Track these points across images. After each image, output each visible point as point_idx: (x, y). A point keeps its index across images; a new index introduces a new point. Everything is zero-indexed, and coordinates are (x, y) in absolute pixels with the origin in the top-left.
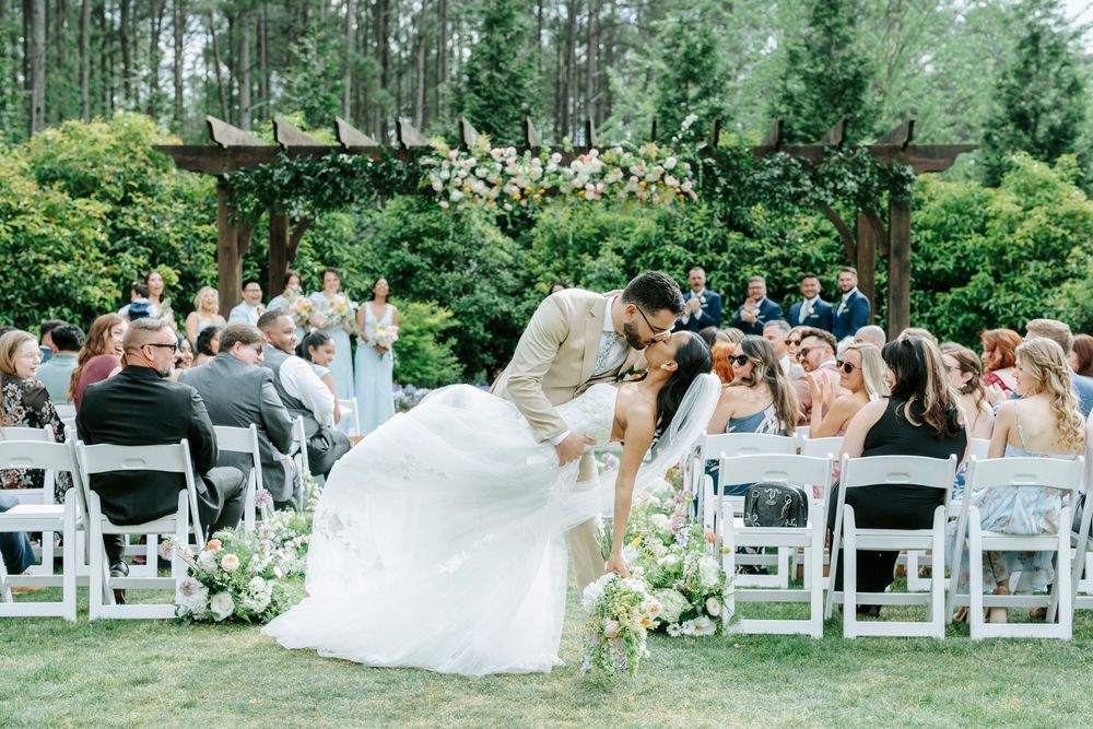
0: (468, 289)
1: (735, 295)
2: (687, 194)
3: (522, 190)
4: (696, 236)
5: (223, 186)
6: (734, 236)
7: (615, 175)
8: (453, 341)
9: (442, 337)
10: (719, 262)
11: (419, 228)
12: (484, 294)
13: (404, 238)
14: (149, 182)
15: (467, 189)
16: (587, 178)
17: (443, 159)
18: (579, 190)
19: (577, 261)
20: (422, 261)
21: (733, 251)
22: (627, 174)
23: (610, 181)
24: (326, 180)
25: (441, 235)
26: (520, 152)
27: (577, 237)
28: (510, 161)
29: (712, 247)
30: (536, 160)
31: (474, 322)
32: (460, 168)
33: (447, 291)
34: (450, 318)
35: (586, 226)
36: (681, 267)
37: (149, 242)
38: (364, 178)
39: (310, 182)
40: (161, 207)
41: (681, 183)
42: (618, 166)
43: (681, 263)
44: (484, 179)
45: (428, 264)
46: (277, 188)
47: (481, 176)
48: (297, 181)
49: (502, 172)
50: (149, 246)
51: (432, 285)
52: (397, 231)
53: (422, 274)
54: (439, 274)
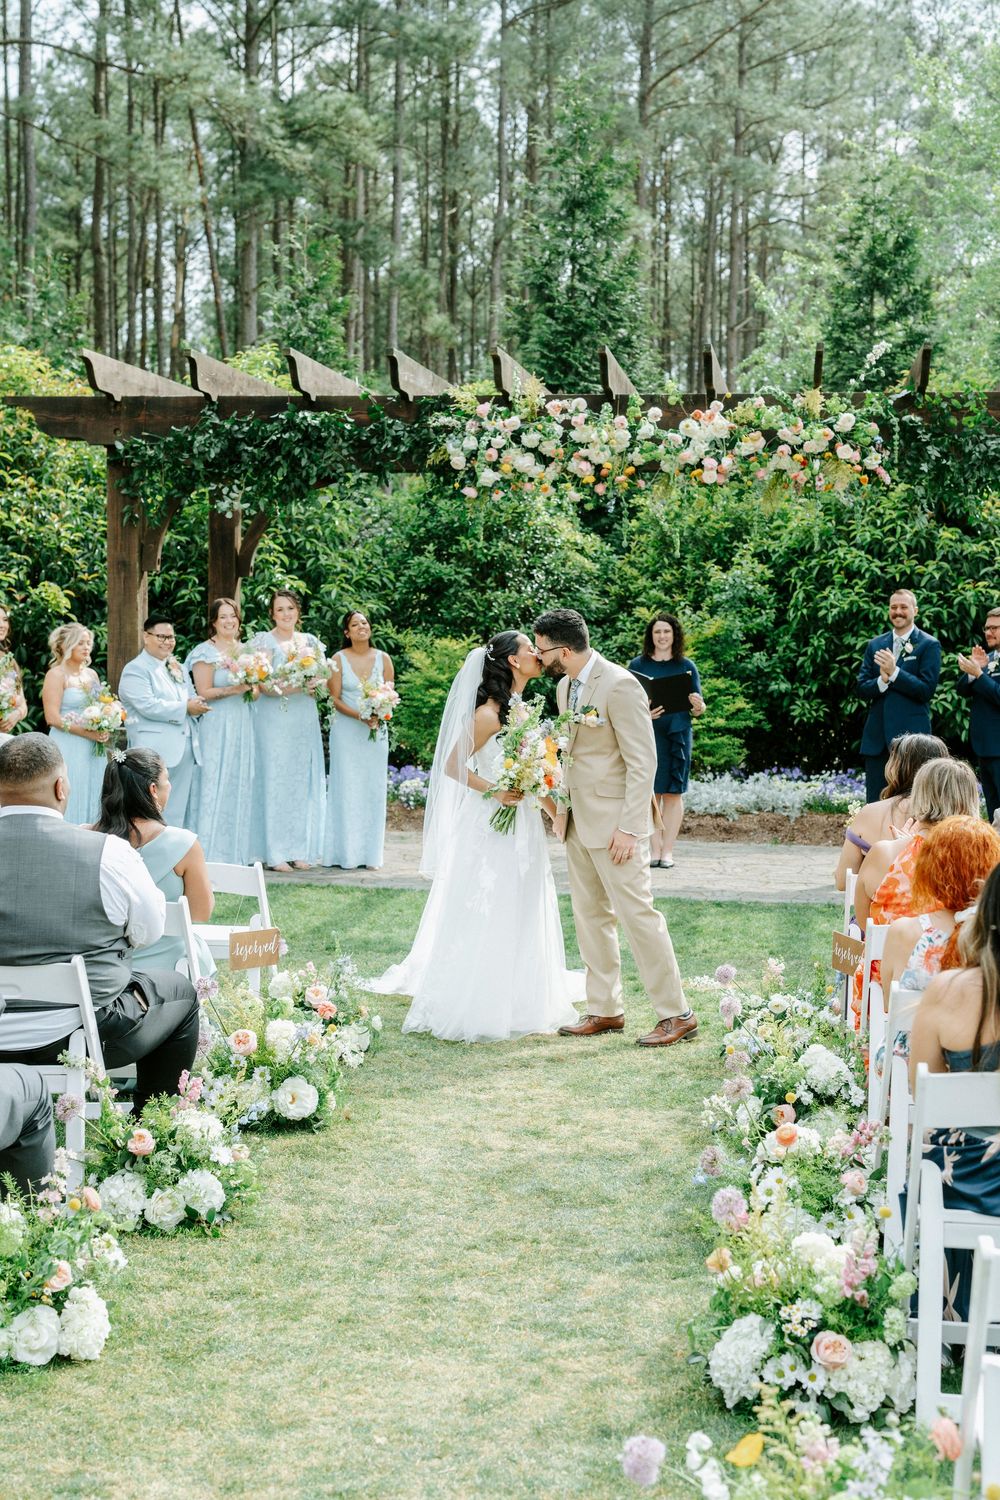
2: (872, 474)
3: (598, 468)
4: (885, 535)
5: (115, 461)
6: (946, 534)
7: (752, 443)
10: (922, 575)
11: (453, 522)
13: (430, 536)
14: (35, 454)
15: (506, 468)
16: (705, 447)
17: (469, 417)
18: (693, 468)
19: (698, 572)
20: (457, 573)
21: (945, 558)
22: (772, 440)
23: (744, 453)
24: (278, 453)
26: (595, 405)
27: (698, 534)
28: (578, 420)
29: (910, 550)
30: (620, 419)
32: (496, 432)
35: (713, 517)
36: (861, 583)
37: (30, 547)
38: (340, 448)
39: (252, 456)
40: (52, 492)
41: (864, 456)
42: (757, 427)
43: (862, 577)
44: (534, 451)
45: (466, 577)
46: (200, 466)
47: (529, 445)
48: (231, 455)
49: (564, 439)
50: (29, 551)
51: (471, 610)
52: (420, 526)
53: (456, 592)
54: (484, 593)
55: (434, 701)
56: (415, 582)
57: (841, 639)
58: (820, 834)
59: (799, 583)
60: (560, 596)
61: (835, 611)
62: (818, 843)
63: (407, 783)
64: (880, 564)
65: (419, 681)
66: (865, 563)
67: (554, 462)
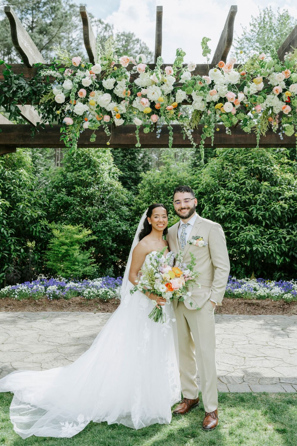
0: (102, 217)
1: (269, 220)
4: (241, 184)
6: (264, 184)
8: (93, 250)
9: (86, 246)
11: (73, 180)
12: (111, 220)
13: (63, 186)
15: (92, 103)
19: (166, 201)
20: (74, 200)
21: (265, 193)
25: (87, 185)
27: (165, 186)
28: (141, 67)
29: (251, 190)
31: (106, 237)
33: (89, 218)
34: (91, 235)
36: (232, 203)
43: (233, 201)
44: (111, 92)
45: (78, 202)
47: (107, 88)
51: (80, 215)
52: (59, 183)
53: (73, 208)
54: (85, 207)
55: (64, 251)
56: (57, 204)
58: (232, 309)
59: (205, 205)
60: (113, 210)
61: (224, 214)
62: (232, 313)
63: (50, 288)
64: (239, 195)
65: (57, 243)
66: (233, 195)
67: (124, 101)
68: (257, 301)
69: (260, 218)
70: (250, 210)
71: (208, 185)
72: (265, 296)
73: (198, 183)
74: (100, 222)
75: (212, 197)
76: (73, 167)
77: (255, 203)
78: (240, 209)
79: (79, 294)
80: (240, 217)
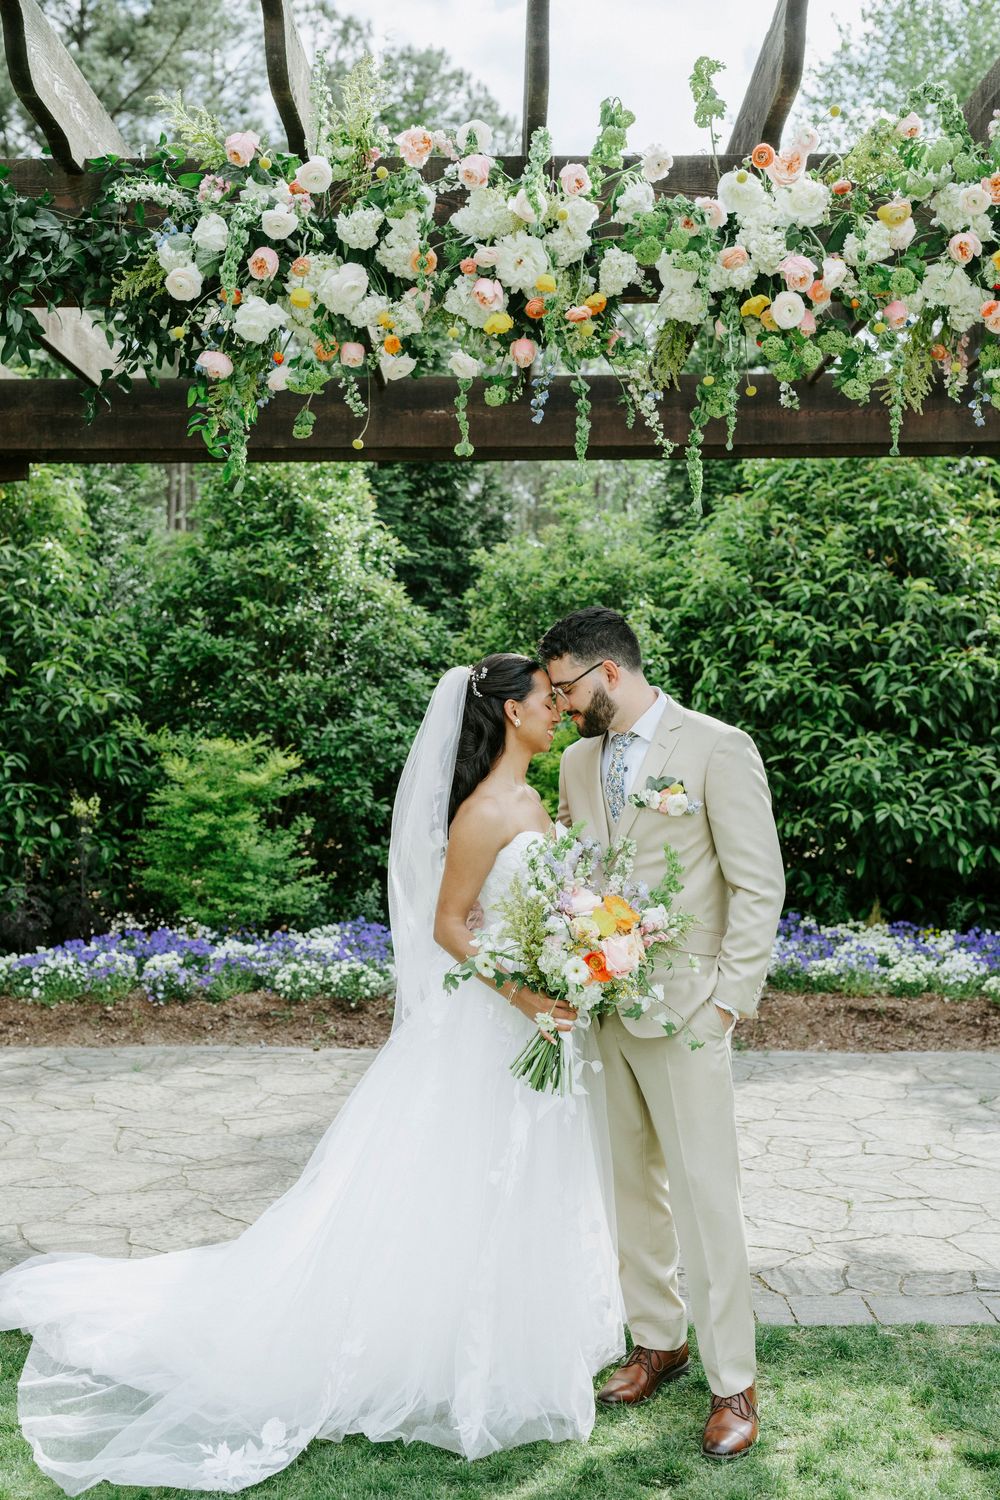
0: (339, 708)
1: (931, 713)
3: (517, 302)
4: (833, 588)
8: (306, 824)
9: (280, 813)
11: (232, 579)
12: (371, 720)
13: (199, 600)
15: (300, 299)
20: (236, 649)
25: (281, 594)
27: (562, 598)
28: (475, 168)
29: (868, 610)
31: (352, 778)
33: (292, 712)
34: (298, 771)
36: (801, 655)
43: (802, 647)
44: (365, 257)
45: (249, 655)
47: (354, 243)
51: (258, 701)
52: (184, 587)
53: (235, 676)
54: (275, 676)
55: (202, 832)
56: (177, 663)
57: (770, 734)
58: (803, 1030)
59: (706, 662)
60: (378, 683)
61: (770, 694)
62: (804, 1046)
64: (825, 628)
65: (178, 802)
66: (805, 628)
67: (413, 291)
68: (892, 1003)
69: (901, 708)
70: (865, 679)
71: (714, 592)
72: (918, 984)
73: (680, 587)
74: (330, 727)
75: (729, 635)
76: (234, 532)
77: (883, 656)
78: (828, 676)
79: (259, 983)
80: (829, 704)
